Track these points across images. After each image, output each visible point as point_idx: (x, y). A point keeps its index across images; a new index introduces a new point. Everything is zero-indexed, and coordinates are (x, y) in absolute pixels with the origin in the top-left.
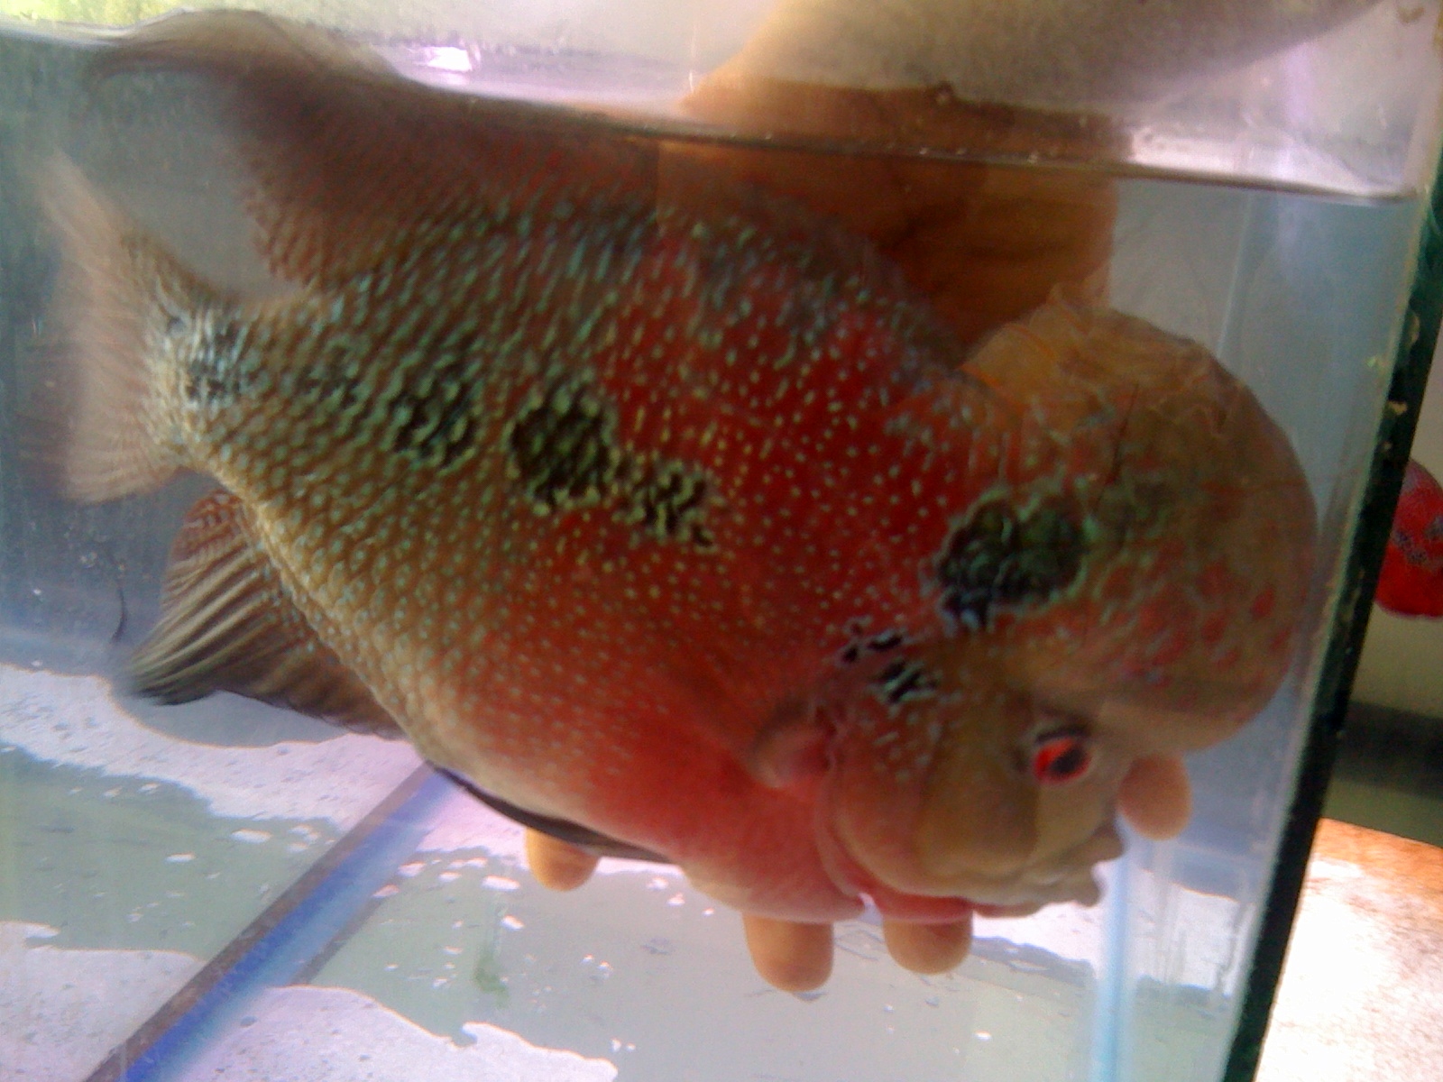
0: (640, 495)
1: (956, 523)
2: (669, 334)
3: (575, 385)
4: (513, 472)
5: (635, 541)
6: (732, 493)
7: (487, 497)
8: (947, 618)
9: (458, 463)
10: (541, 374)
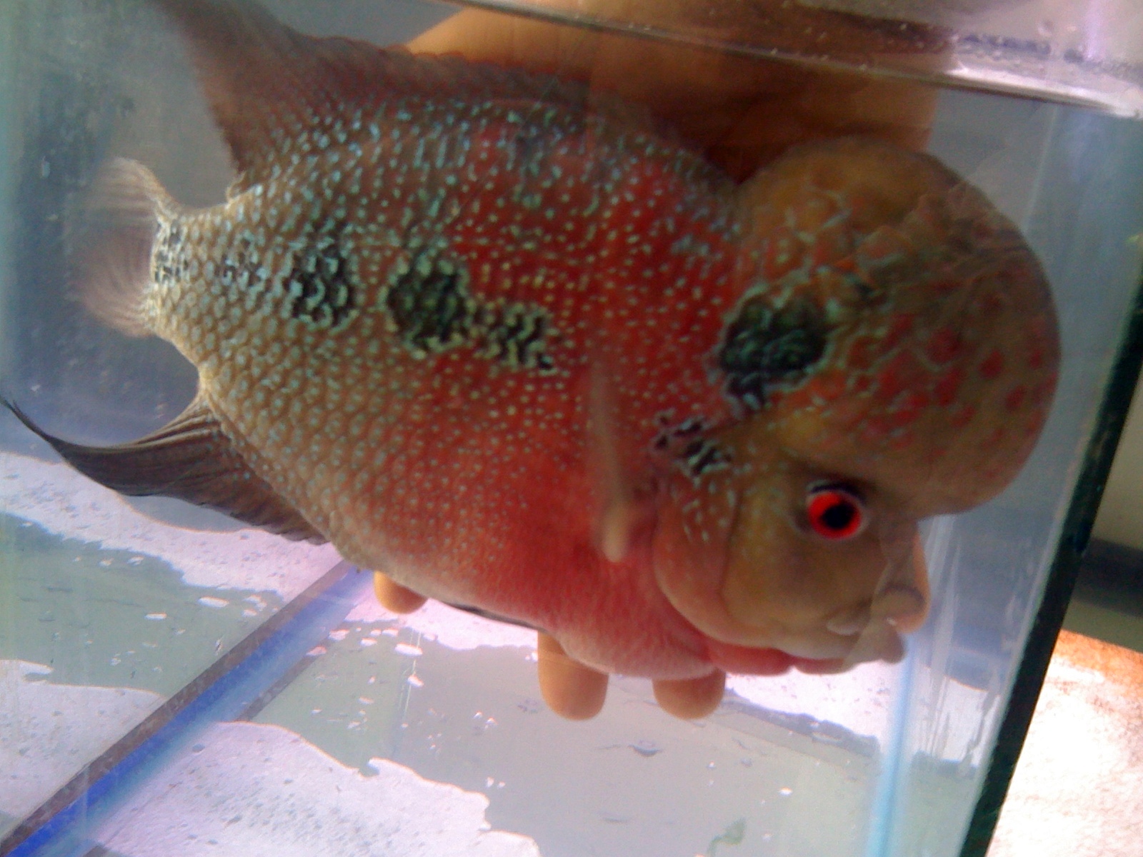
0: (493, 336)
6: (562, 324)
8: (732, 400)
9: (345, 323)
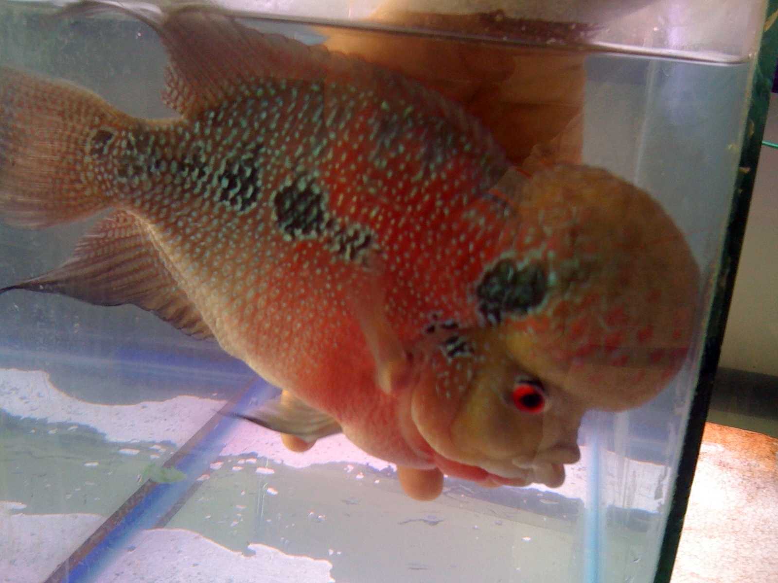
0: (338, 238)
1: (488, 267)
2: (360, 158)
3: (309, 178)
4: (274, 217)
5: (333, 260)
6: (383, 243)
7: (261, 228)
8: (480, 316)
9: (248, 210)
10: (293, 169)
